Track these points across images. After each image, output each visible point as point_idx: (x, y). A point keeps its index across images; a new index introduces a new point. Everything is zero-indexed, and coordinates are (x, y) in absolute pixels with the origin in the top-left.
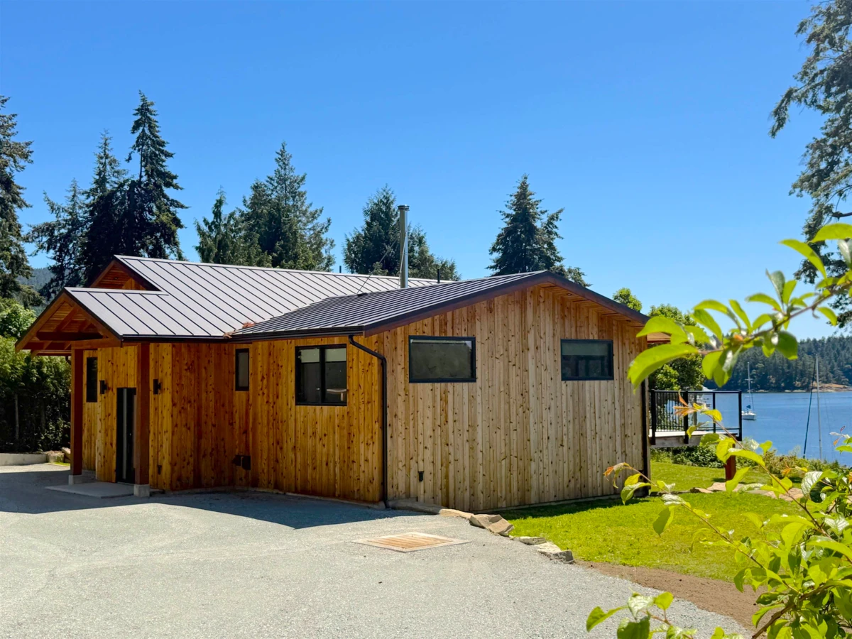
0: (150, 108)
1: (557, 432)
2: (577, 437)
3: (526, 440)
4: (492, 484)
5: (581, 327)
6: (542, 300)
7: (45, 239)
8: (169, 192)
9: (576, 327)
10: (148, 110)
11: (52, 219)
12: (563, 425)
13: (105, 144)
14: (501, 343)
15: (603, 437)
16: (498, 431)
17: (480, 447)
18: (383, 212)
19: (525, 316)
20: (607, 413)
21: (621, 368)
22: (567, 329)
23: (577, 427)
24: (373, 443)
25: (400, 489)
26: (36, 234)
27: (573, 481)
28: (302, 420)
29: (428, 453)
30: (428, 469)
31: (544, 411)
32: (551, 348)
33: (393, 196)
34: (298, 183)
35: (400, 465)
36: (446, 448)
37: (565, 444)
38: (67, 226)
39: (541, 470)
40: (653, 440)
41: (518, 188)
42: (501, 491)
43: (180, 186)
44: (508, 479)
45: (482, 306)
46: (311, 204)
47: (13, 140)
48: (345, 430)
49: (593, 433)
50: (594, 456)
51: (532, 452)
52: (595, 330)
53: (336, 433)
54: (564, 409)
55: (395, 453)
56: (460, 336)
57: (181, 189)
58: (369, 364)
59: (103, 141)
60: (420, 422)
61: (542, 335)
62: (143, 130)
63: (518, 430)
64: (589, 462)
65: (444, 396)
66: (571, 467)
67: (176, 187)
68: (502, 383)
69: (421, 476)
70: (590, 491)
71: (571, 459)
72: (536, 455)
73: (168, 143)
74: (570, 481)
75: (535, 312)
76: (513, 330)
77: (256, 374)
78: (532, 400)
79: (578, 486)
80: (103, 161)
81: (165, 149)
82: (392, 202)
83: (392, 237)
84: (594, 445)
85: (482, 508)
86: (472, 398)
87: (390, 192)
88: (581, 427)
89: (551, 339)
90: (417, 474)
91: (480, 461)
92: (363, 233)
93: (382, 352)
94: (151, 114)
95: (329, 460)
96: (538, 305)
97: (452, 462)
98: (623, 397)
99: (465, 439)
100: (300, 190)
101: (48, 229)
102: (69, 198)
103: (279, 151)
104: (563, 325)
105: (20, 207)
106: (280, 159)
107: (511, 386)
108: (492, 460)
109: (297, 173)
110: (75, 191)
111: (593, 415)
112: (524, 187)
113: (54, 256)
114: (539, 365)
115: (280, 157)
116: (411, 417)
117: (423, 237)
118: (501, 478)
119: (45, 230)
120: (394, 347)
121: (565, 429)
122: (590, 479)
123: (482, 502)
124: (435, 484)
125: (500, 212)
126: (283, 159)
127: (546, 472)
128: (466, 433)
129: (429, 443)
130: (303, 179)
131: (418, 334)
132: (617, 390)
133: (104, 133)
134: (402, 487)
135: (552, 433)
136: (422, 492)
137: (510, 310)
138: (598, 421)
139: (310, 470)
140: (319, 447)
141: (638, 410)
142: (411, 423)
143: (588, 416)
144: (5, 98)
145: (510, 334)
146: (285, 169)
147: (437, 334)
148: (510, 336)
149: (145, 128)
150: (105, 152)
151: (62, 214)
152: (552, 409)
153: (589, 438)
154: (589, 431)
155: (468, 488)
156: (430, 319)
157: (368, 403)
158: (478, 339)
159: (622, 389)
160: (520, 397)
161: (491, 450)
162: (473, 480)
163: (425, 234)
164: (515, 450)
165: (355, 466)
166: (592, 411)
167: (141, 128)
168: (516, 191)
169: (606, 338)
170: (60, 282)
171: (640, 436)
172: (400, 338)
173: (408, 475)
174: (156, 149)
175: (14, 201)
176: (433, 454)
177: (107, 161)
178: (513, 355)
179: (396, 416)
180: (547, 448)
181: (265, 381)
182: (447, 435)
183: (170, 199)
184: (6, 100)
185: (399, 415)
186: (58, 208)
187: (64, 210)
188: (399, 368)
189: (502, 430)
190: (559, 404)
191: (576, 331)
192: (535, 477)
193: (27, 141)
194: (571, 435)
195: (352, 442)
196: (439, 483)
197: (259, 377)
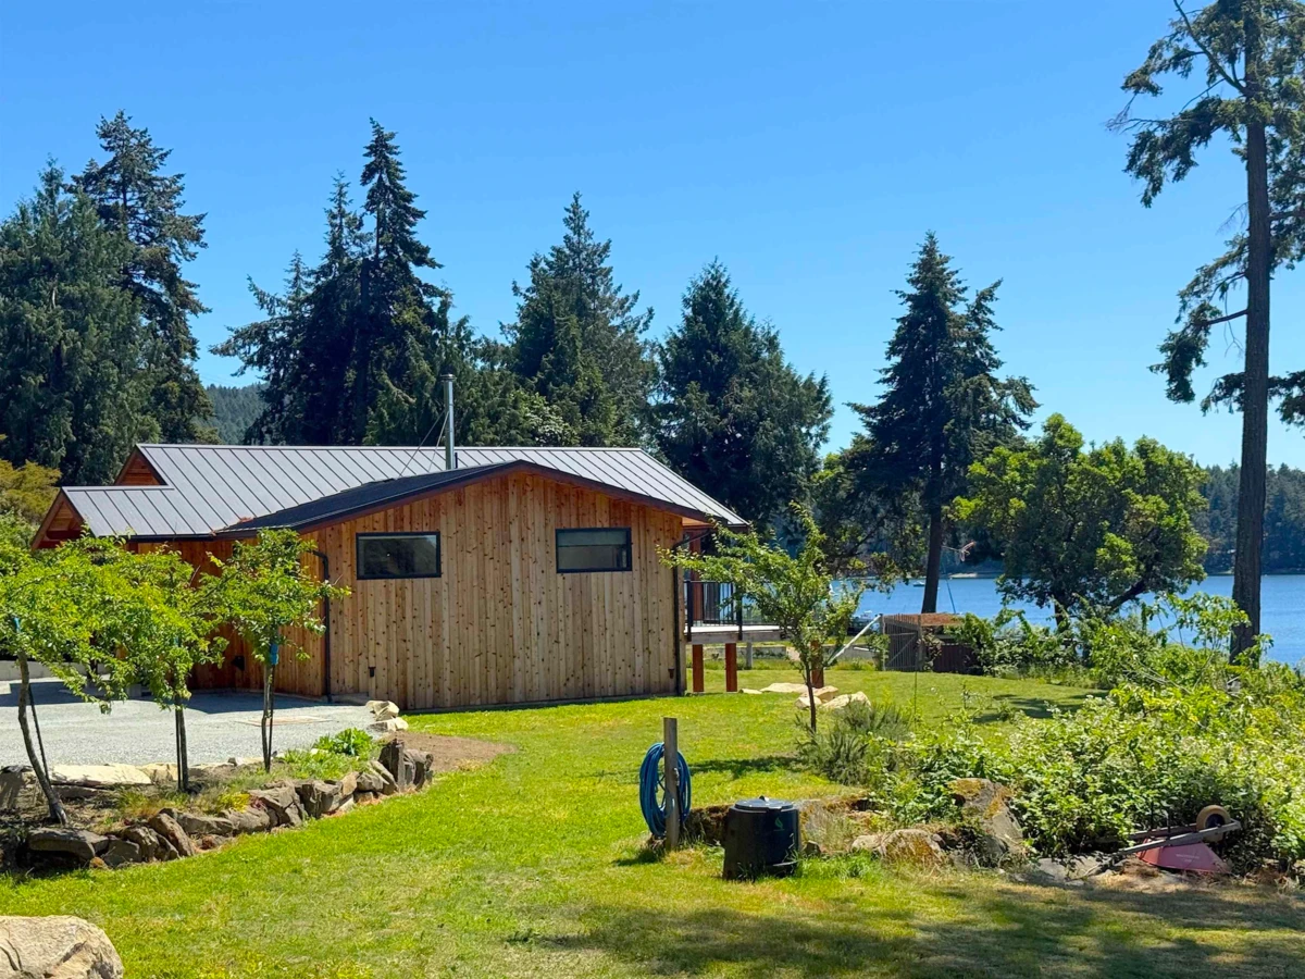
0: (390, 143)
1: (550, 627)
2: (579, 634)
3: (507, 636)
4: (462, 681)
5: (584, 514)
6: (529, 489)
7: (254, 349)
8: (420, 273)
9: (578, 515)
10: (386, 146)
11: (263, 317)
12: (558, 620)
13: (341, 194)
14: (473, 536)
15: (616, 633)
16: (470, 627)
17: (446, 643)
18: (711, 301)
19: (507, 506)
20: (622, 606)
21: (643, 558)
22: (564, 518)
23: (579, 622)
25: (346, 684)
26: (240, 342)
27: (572, 680)
29: (381, 651)
30: (380, 665)
31: (532, 606)
32: (542, 539)
33: (726, 274)
34: (599, 256)
35: (347, 661)
36: (403, 645)
37: (562, 640)
38: (287, 328)
39: (528, 668)
40: (689, 637)
41: (921, 253)
42: (474, 689)
43: (437, 261)
44: (484, 677)
45: (449, 497)
46: (620, 288)
47: (179, 212)
49: (602, 629)
50: (603, 653)
51: (516, 648)
52: (606, 516)
54: (561, 603)
55: (341, 649)
56: (420, 530)
57: (440, 266)
59: (336, 190)
60: (370, 618)
61: (530, 526)
62: (381, 178)
63: (498, 626)
64: (596, 659)
65: (400, 592)
66: (571, 665)
67: (432, 264)
68: (475, 577)
69: (372, 671)
70: (597, 690)
71: (571, 656)
72: (521, 652)
73: (416, 196)
74: (568, 680)
75: (520, 502)
76: (489, 522)
78: (516, 596)
79: (580, 684)
80: (338, 221)
81: (411, 205)
82: (725, 285)
83: (723, 340)
84: (603, 642)
85: (448, 704)
86: (436, 593)
87: (721, 270)
88: (584, 622)
89: (543, 530)
90: (367, 669)
91: (447, 657)
92: (679, 335)
93: (324, 550)
94: (390, 153)
96: (524, 494)
97: (411, 658)
98: (646, 590)
99: (427, 635)
100: (603, 265)
101: (257, 333)
102: (289, 282)
103: (570, 207)
104: (560, 514)
105: (194, 312)
106: (571, 218)
107: (488, 580)
108: (462, 657)
109: (598, 239)
110: (298, 272)
111: (601, 610)
112: (929, 251)
113: (266, 374)
114: (525, 556)
115: (572, 215)
116: (360, 613)
117: (775, 337)
118: (475, 675)
119: (253, 335)
120: (338, 543)
121: (561, 625)
122: (597, 679)
123: (449, 698)
124: (389, 679)
125: (897, 292)
126: (576, 219)
127: (535, 670)
128: (428, 629)
129: (382, 639)
130: (606, 248)
131: (367, 531)
132: (636, 584)
133: (338, 177)
134: (349, 682)
135: (543, 628)
136: (374, 687)
137: (485, 501)
138: (608, 616)
141: (669, 604)
142: (360, 619)
143: (594, 610)
144: (164, 152)
145: (486, 525)
146: (579, 235)
147: (391, 530)
148: (486, 529)
149: (383, 176)
150: (340, 207)
151: (278, 309)
152: (543, 603)
153: (595, 633)
154: (595, 627)
155: (431, 684)
156: (383, 513)
158: (443, 533)
159: (644, 582)
160: (499, 591)
161: (462, 647)
162: (438, 677)
163: (778, 332)
164: (493, 646)
166: (601, 605)
167: (377, 176)
168: (917, 258)
169: (621, 524)
170: (277, 415)
171: (671, 632)
172: (345, 536)
173: (356, 671)
174: (399, 207)
175: (184, 306)
176: (388, 650)
177: (344, 220)
178: (490, 548)
179: (341, 612)
180: (537, 644)
182: (405, 630)
183: (423, 283)
184: (166, 155)
185: (346, 611)
186: (272, 301)
187: (281, 303)
188: (345, 566)
189: (476, 627)
190: (553, 598)
191: (578, 519)
192: (519, 674)
193: (198, 215)
194: (570, 631)
196: (395, 680)
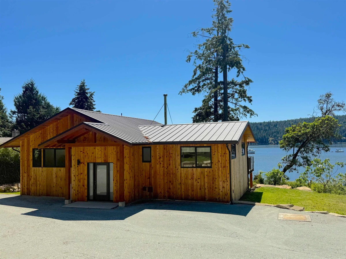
16: (238, 174)
18: (30, 88)
24: (227, 181)
28: (185, 173)
29: (233, 184)
39: (241, 185)
48: (211, 177)
53: (206, 178)
58: (224, 153)
60: (232, 173)
64: (244, 181)
69: (233, 191)
72: (241, 181)
77: (156, 156)
79: (244, 189)
82: (34, 84)
84: (245, 176)
86: (236, 163)
87: (33, 81)
95: (202, 188)
99: (236, 177)
108: (238, 184)
114: (240, 151)
129: (233, 180)
135: (242, 173)
138: (245, 168)
139: (190, 192)
140: (195, 183)
141: (247, 164)
152: (242, 165)
157: (224, 167)
165: (217, 190)
168: (80, 84)
171: (247, 172)
180: (242, 178)
181: (162, 159)
195: (215, 181)
197: (158, 157)
